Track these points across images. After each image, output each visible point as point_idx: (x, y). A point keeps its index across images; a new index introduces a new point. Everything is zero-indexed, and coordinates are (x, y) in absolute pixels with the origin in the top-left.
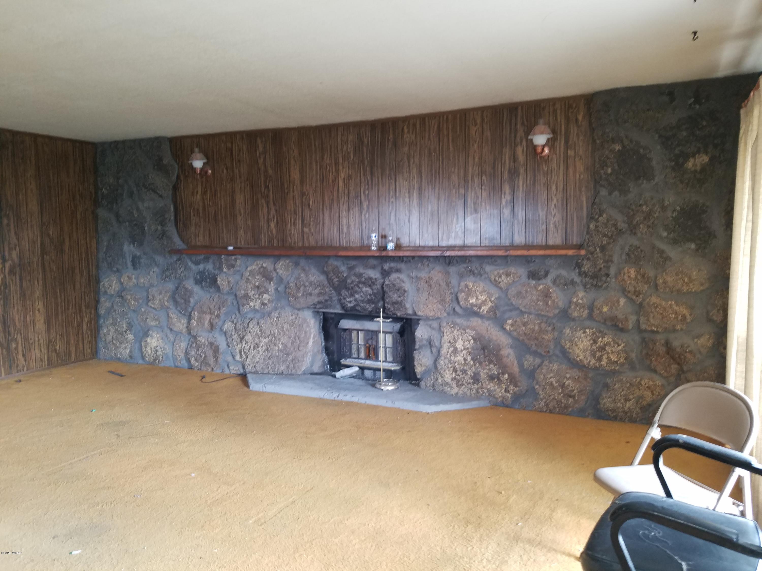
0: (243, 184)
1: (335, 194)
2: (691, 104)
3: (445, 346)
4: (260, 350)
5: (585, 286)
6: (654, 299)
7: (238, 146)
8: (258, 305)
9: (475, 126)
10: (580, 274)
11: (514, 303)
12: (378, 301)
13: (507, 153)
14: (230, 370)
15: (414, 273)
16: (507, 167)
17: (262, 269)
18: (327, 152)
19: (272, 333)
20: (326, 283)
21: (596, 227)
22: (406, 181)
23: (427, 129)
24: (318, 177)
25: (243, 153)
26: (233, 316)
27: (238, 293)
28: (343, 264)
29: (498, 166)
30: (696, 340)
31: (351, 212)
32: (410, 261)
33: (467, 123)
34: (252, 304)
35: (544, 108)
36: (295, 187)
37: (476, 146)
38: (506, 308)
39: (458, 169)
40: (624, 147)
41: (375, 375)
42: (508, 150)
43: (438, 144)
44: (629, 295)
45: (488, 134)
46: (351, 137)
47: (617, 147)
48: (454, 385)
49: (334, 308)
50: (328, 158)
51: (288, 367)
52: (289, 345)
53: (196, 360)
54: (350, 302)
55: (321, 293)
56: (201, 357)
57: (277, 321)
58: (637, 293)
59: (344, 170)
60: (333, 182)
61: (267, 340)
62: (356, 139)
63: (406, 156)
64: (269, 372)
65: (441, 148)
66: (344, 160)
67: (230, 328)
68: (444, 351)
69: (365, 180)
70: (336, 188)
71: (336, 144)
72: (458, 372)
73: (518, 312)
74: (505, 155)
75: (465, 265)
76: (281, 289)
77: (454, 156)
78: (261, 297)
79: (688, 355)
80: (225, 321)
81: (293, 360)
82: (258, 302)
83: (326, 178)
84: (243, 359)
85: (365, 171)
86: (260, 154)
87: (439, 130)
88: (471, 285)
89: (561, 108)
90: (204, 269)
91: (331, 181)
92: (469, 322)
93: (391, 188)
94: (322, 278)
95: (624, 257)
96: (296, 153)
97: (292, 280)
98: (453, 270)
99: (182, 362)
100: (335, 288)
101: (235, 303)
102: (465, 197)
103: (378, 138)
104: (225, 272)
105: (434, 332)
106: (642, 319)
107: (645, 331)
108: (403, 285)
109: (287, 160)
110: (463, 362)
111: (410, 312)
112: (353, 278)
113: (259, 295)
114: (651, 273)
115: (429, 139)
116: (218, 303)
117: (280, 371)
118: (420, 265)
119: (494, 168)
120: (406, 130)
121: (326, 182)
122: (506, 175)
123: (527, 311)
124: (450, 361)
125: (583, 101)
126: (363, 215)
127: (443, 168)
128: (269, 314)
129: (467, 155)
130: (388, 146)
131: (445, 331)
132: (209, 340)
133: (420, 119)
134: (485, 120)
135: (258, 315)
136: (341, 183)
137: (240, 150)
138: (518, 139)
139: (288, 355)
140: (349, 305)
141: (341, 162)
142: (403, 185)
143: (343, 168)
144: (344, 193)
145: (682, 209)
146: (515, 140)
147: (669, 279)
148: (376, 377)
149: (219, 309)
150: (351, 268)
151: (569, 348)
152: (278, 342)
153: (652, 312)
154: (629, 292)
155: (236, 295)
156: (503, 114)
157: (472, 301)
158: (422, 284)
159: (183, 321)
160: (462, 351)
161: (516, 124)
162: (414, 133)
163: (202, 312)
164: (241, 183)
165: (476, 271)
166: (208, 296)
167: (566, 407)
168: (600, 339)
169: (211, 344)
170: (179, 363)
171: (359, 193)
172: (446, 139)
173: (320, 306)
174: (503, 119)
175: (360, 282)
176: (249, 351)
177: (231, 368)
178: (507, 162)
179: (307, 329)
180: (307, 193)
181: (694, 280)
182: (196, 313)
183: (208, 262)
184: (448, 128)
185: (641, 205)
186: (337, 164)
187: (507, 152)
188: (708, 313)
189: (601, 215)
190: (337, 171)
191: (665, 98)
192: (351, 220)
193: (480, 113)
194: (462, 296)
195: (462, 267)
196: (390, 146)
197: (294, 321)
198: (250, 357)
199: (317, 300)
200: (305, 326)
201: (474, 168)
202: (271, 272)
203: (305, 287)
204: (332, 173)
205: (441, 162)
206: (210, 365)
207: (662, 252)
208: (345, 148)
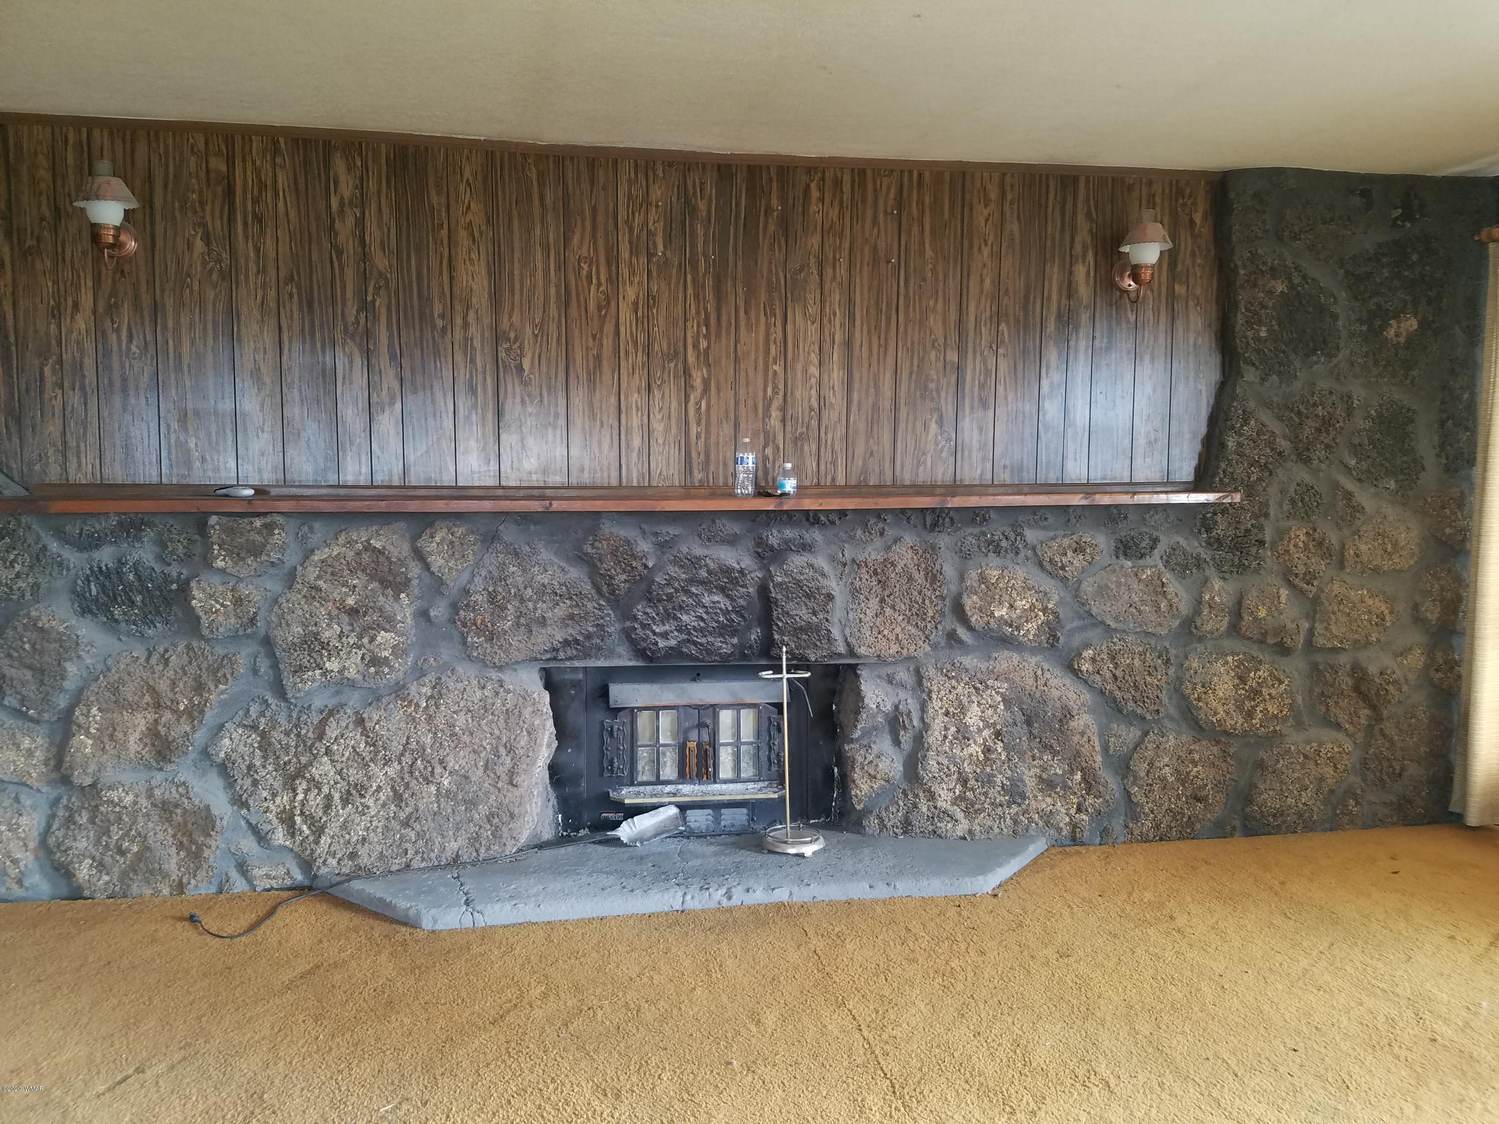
0: (272, 293)
1: (608, 343)
2: (1397, 218)
3: (938, 724)
4: (371, 803)
5: (1219, 567)
6: (1336, 588)
7: (257, 171)
8: (353, 666)
9: (986, 207)
10: (1209, 544)
11: (1094, 611)
12: (749, 628)
13: (1055, 276)
14: (250, 881)
15: (846, 553)
16: (1054, 309)
17: (366, 558)
18: (583, 221)
19: (414, 745)
20: (587, 588)
21: (1240, 445)
22: (813, 323)
23: (870, 198)
24: (553, 290)
25: (276, 195)
26: (254, 710)
27: (278, 635)
28: (644, 532)
29: (1034, 303)
30: (1399, 659)
31: (657, 394)
32: (832, 523)
33: (968, 197)
34: (333, 665)
35: (1130, 188)
36: (471, 315)
37: (986, 251)
38: (1076, 623)
39: (944, 304)
40: (1292, 287)
41: (717, 819)
42: (1056, 269)
43: (896, 238)
44: (1297, 581)
45: (1013, 227)
46: (657, 193)
47: (1280, 287)
48: (960, 815)
49: (611, 653)
50: (586, 243)
51: (475, 839)
52: (477, 774)
53: (101, 866)
54: (665, 635)
55: (571, 617)
56: (122, 852)
57: (432, 709)
58: (1309, 577)
59: (637, 280)
60: (599, 308)
61: (392, 770)
62: (674, 199)
63: (812, 260)
64: (408, 866)
65: (903, 248)
66: (634, 251)
67: (242, 748)
68: (934, 737)
69: (698, 313)
70: (609, 328)
71: (611, 206)
72: (972, 782)
73: (1099, 630)
74: (1051, 280)
75: (976, 530)
76: (439, 611)
77: (934, 271)
78: (365, 640)
79: (1391, 688)
80: (221, 727)
81: (489, 818)
82: (357, 656)
83: (578, 295)
84: (298, 839)
85: (699, 287)
86: (342, 204)
87: (900, 203)
88: (994, 574)
89: (1163, 192)
90: (121, 563)
91: (592, 306)
92: (991, 662)
93: (772, 338)
94: (576, 574)
95: (1287, 506)
96: (477, 215)
97: (479, 583)
98: (944, 540)
99: (27, 883)
100: (615, 600)
101: (264, 665)
102: (959, 369)
103: (738, 204)
104: (223, 571)
105: (902, 695)
106: (1319, 627)
107: (1322, 650)
108: (824, 582)
109: (444, 232)
110: (981, 757)
111: (842, 649)
112: (673, 570)
113: (360, 637)
114: (1333, 538)
115: (875, 222)
116: (191, 670)
117: (449, 854)
118: (859, 532)
119: (1025, 307)
120: (815, 193)
121: (579, 306)
122: (1051, 326)
123: (1120, 626)
124: (952, 759)
125: (1203, 183)
126: (691, 405)
127: (907, 297)
128: (399, 691)
129: (965, 275)
130: (765, 229)
131: (935, 688)
132: (157, 792)
133: (853, 170)
134: (1009, 197)
135: (354, 700)
136: (625, 314)
137: (262, 186)
138: (1078, 247)
139: (471, 804)
140: (662, 644)
141: (627, 256)
142: (806, 332)
143: (633, 273)
144: (635, 343)
145: (1380, 415)
146: (1071, 248)
147: (1363, 548)
148: (723, 823)
149: (199, 687)
150: (663, 546)
151: (1199, 699)
152: (438, 770)
153: (1334, 613)
154: (1297, 575)
155: (267, 642)
156: (1048, 187)
157: (1001, 612)
158: (865, 578)
159: (26, 743)
160: (980, 731)
161: (1074, 213)
162: (836, 203)
163: (119, 703)
164: (264, 286)
165: (1004, 544)
166: (140, 651)
167: (1190, 823)
168: (1252, 675)
169: (166, 809)
170: (15, 887)
171: (681, 344)
172: (915, 229)
173: (570, 652)
174: (1047, 198)
175: (691, 581)
176: (325, 812)
177: (257, 872)
178: (1054, 297)
179: (537, 722)
180: (512, 335)
181: (1402, 548)
182: (94, 711)
183: (139, 539)
184: (921, 203)
185: (1315, 405)
186: (613, 260)
187: (1055, 274)
188: (1416, 607)
189: (1246, 422)
190: (614, 280)
191: (1357, 201)
192: (656, 416)
193: (996, 176)
194: (970, 602)
195: (969, 535)
196: (772, 228)
197: (490, 701)
198: (333, 828)
199: (559, 636)
200: (527, 712)
201: (982, 306)
202: (402, 562)
203: (522, 600)
204: (599, 285)
205: (902, 284)
206: (166, 876)
207: (1349, 495)
208: (638, 220)
